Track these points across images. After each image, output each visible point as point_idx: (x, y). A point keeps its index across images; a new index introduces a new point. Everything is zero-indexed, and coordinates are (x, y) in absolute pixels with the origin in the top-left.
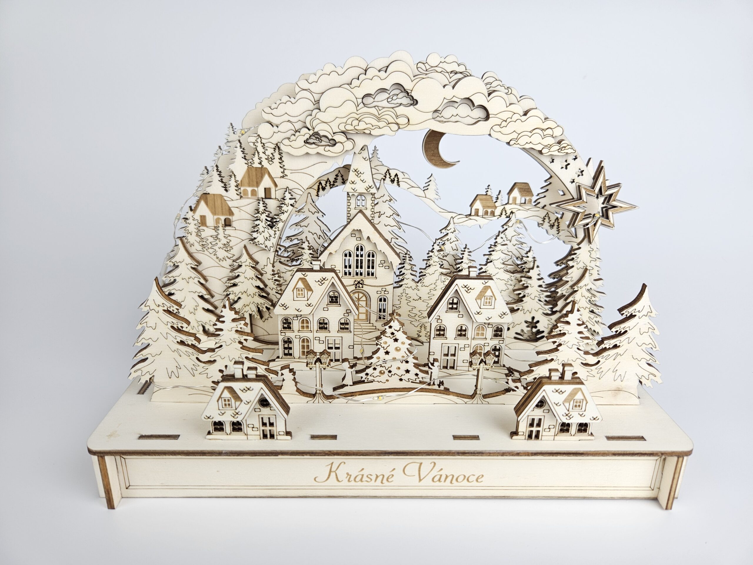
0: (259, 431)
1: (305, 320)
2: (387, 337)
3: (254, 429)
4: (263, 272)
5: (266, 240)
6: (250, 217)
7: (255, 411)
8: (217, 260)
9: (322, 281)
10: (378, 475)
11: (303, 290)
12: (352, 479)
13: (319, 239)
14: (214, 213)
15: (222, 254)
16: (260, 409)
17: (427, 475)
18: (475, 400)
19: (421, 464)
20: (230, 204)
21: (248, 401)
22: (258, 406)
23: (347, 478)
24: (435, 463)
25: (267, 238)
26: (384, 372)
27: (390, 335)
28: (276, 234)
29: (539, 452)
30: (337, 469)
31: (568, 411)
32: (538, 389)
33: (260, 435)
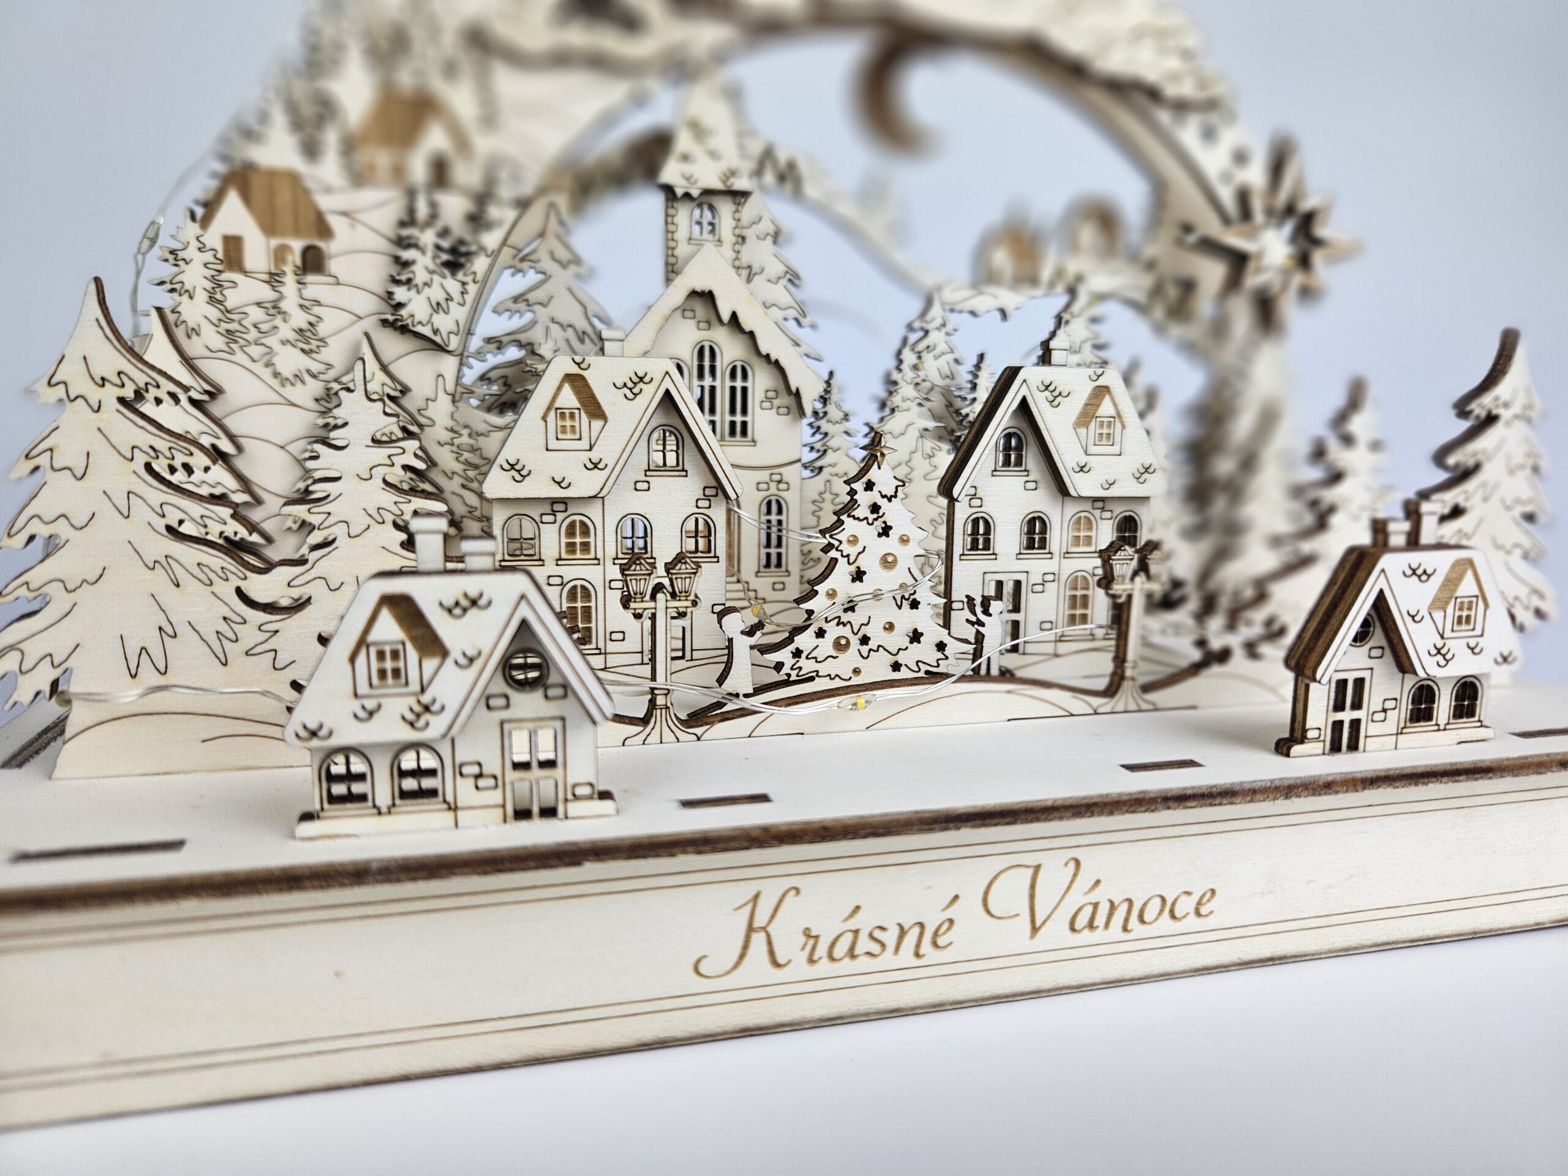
0: (499, 791)
1: (578, 524)
2: (858, 519)
3: (482, 783)
4: (422, 420)
5: (437, 312)
6: (384, 245)
7: (488, 707)
8: (275, 383)
9: (635, 384)
10: (906, 927)
11: (577, 416)
12: (822, 950)
13: (582, 341)
14: (269, 228)
15: (290, 360)
16: (507, 697)
17: (1055, 908)
18: (1121, 701)
19: (1037, 868)
20: (324, 202)
21: (471, 652)
22: (500, 686)
23: (803, 949)
24: (1078, 863)
25: (438, 304)
26: (848, 642)
27: (867, 513)
28: (467, 293)
29: (1382, 774)
30: (773, 916)
31: (1442, 637)
32: (1361, 574)
33: (504, 806)
